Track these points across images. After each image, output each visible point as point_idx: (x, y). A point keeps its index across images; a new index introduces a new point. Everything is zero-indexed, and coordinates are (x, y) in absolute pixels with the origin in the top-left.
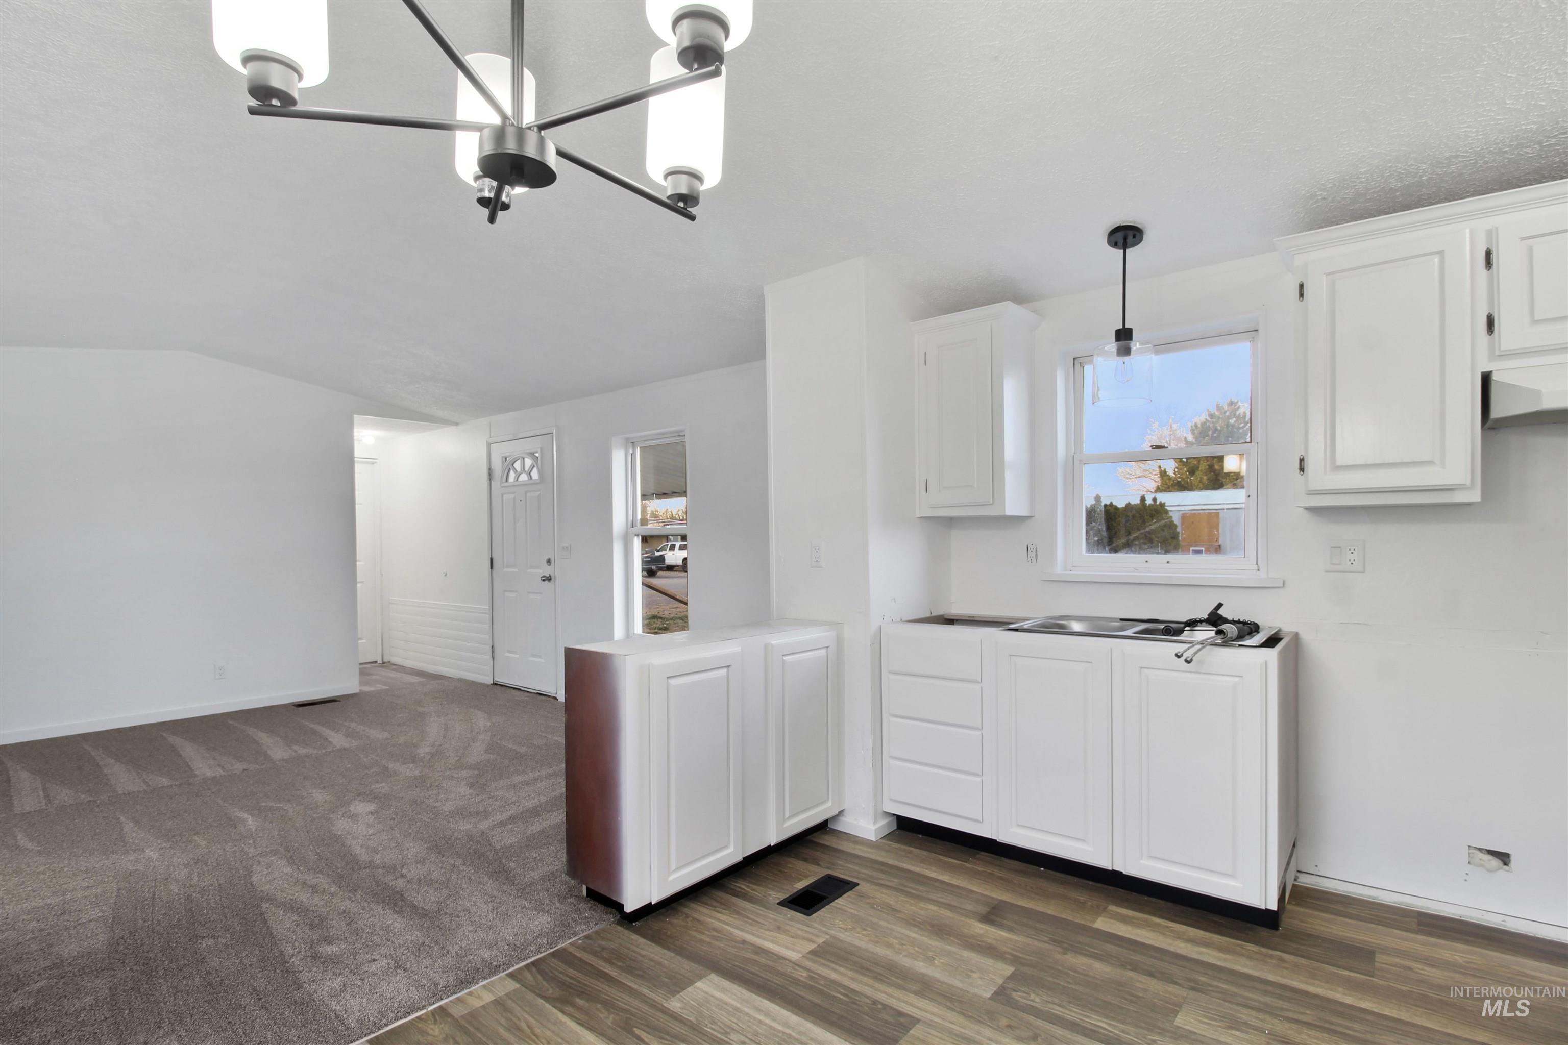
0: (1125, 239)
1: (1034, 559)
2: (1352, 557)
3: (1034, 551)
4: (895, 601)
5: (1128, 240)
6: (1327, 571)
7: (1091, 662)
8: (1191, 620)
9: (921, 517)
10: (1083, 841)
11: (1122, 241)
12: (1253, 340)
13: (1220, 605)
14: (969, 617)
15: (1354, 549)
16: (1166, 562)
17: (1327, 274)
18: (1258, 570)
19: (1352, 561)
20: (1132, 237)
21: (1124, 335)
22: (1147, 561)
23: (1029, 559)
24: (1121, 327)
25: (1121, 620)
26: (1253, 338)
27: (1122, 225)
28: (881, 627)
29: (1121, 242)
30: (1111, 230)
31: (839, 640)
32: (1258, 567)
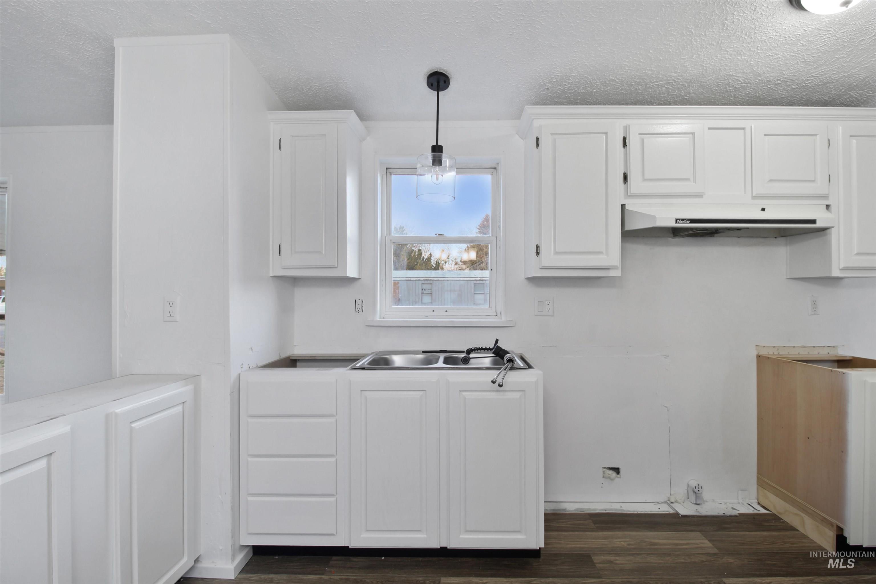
0: (438, 82)
1: (361, 310)
2: (548, 307)
3: (361, 304)
4: (252, 350)
5: (440, 84)
6: (536, 316)
7: (425, 390)
8: (469, 349)
9: (274, 276)
10: (419, 531)
11: (437, 84)
12: (492, 174)
13: (497, 341)
14: (311, 357)
15: (549, 303)
16: (445, 311)
17: (552, 134)
18: (497, 315)
19: (548, 310)
20: (443, 82)
21: (437, 149)
22: (433, 311)
23: (357, 310)
24: (436, 144)
25: (424, 352)
26: (493, 173)
27: (439, 71)
28: (240, 374)
29: (435, 84)
30: (430, 73)
31: (197, 392)
32: (497, 313)
